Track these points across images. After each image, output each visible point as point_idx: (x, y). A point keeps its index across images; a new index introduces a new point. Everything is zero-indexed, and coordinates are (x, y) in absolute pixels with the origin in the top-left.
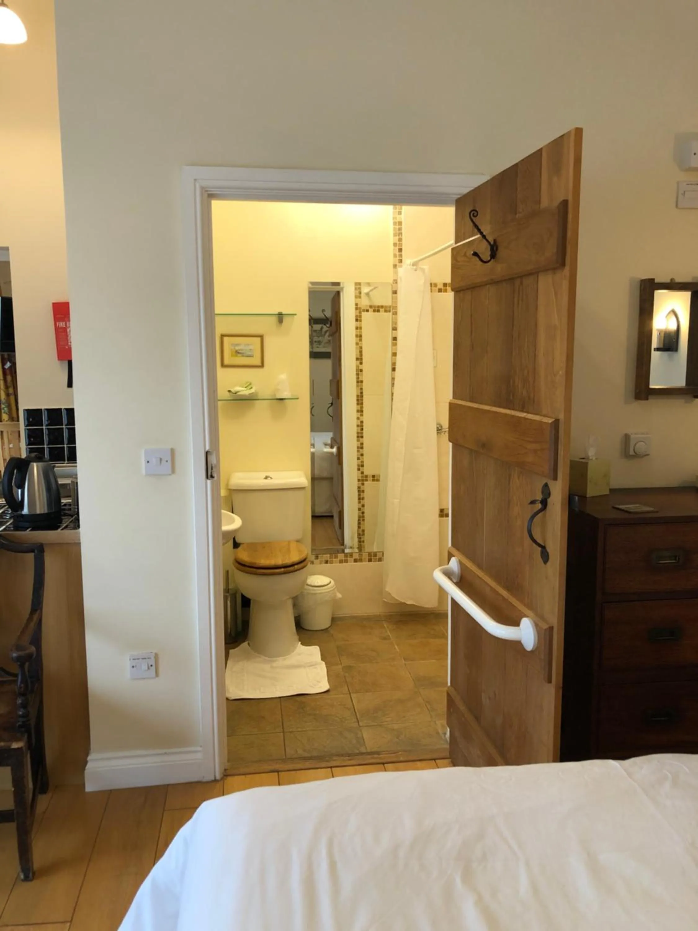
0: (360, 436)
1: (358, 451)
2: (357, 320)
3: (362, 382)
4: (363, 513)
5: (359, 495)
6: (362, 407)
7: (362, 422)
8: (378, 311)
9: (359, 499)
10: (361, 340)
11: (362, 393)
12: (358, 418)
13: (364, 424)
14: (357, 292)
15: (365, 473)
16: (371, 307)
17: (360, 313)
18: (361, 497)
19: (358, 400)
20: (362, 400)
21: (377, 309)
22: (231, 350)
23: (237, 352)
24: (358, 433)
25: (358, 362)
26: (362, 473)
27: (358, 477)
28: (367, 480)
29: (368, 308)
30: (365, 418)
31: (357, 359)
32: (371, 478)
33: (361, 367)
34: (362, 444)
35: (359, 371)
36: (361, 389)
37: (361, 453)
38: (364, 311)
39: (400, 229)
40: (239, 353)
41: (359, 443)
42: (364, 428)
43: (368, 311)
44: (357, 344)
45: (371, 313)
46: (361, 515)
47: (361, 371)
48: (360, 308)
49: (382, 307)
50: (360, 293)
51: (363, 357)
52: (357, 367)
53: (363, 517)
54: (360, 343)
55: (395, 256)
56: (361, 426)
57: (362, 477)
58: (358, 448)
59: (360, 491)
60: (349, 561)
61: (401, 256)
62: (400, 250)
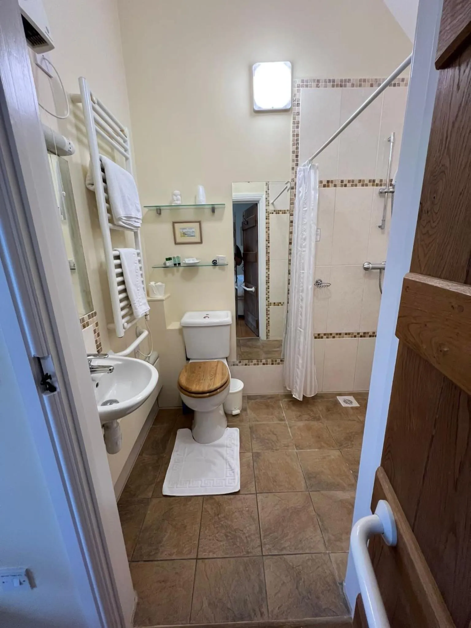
0: (267, 282)
1: (267, 290)
2: (266, 219)
3: (269, 253)
4: (269, 322)
5: (267, 313)
6: (269, 267)
7: (269, 275)
8: (279, 213)
9: (267, 315)
10: (269, 230)
11: (269, 259)
12: (267, 273)
13: (270, 276)
14: (267, 203)
15: (270, 302)
16: (274, 211)
17: (268, 214)
18: (268, 313)
19: (267, 263)
20: (269, 263)
21: (278, 212)
22: (180, 232)
23: (184, 234)
24: (266, 281)
25: (267, 242)
26: (269, 301)
27: (266, 303)
28: (271, 305)
29: (273, 212)
30: (270, 273)
31: (266, 240)
32: (273, 304)
33: (269, 245)
34: (269, 286)
35: (268, 247)
36: (269, 257)
37: (268, 291)
38: (270, 213)
39: (297, 140)
40: (186, 234)
41: (267, 286)
42: (270, 278)
43: (273, 213)
44: (267, 232)
45: (274, 214)
46: (268, 323)
47: (269, 247)
48: (268, 212)
49: (281, 211)
50: (269, 203)
51: (270, 239)
52: (267, 245)
53: (269, 323)
54: (268, 231)
55: (293, 161)
56: (268, 277)
57: (268, 303)
58: (267, 288)
59: (267, 310)
60: (259, 364)
61: (297, 161)
62: (297, 156)
